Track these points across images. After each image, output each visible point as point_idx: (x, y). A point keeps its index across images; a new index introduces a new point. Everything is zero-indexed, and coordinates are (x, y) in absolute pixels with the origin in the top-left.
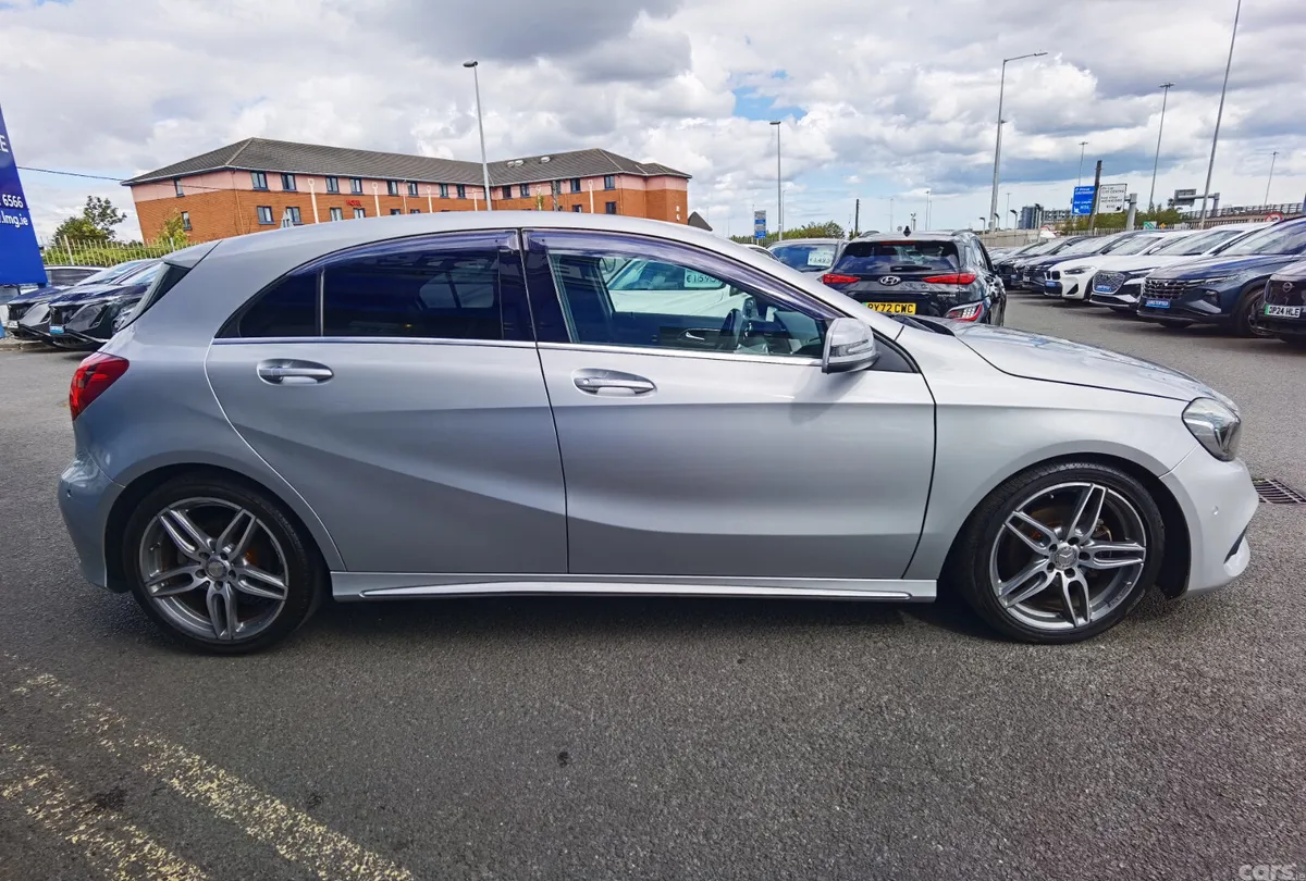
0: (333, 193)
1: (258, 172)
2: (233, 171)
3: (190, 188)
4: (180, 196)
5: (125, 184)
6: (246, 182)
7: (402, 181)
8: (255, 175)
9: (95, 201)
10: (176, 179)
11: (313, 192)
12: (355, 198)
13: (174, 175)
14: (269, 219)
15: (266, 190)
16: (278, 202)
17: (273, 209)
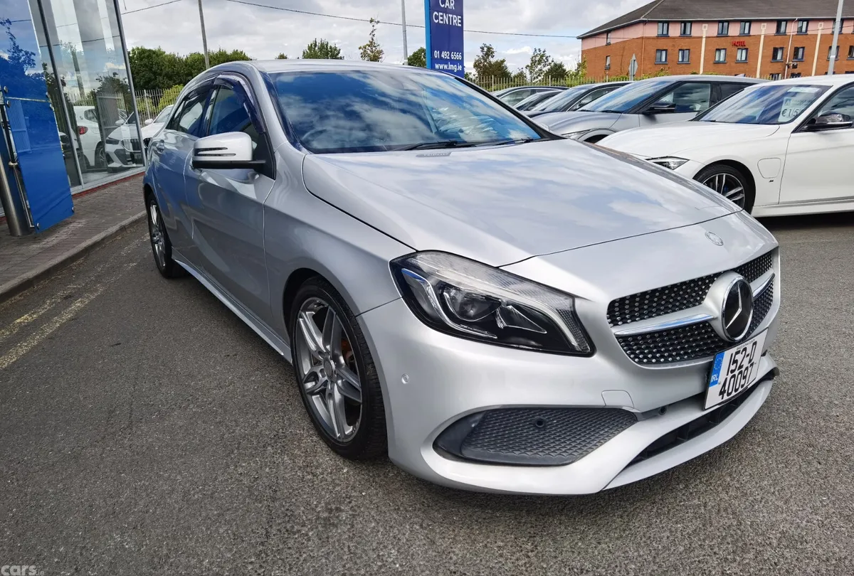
0: (722, 35)
1: (663, 22)
2: (644, 22)
3: (616, 38)
4: (608, 44)
5: (579, 38)
6: (652, 31)
7: (792, 20)
8: (661, 25)
9: (538, 51)
10: (608, 32)
11: (704, 36)
12: (742, 39)
13: (607, 30)
14: (664, 59)
15: (666, 36)
16: (674, 46)
17: (669, 52)
